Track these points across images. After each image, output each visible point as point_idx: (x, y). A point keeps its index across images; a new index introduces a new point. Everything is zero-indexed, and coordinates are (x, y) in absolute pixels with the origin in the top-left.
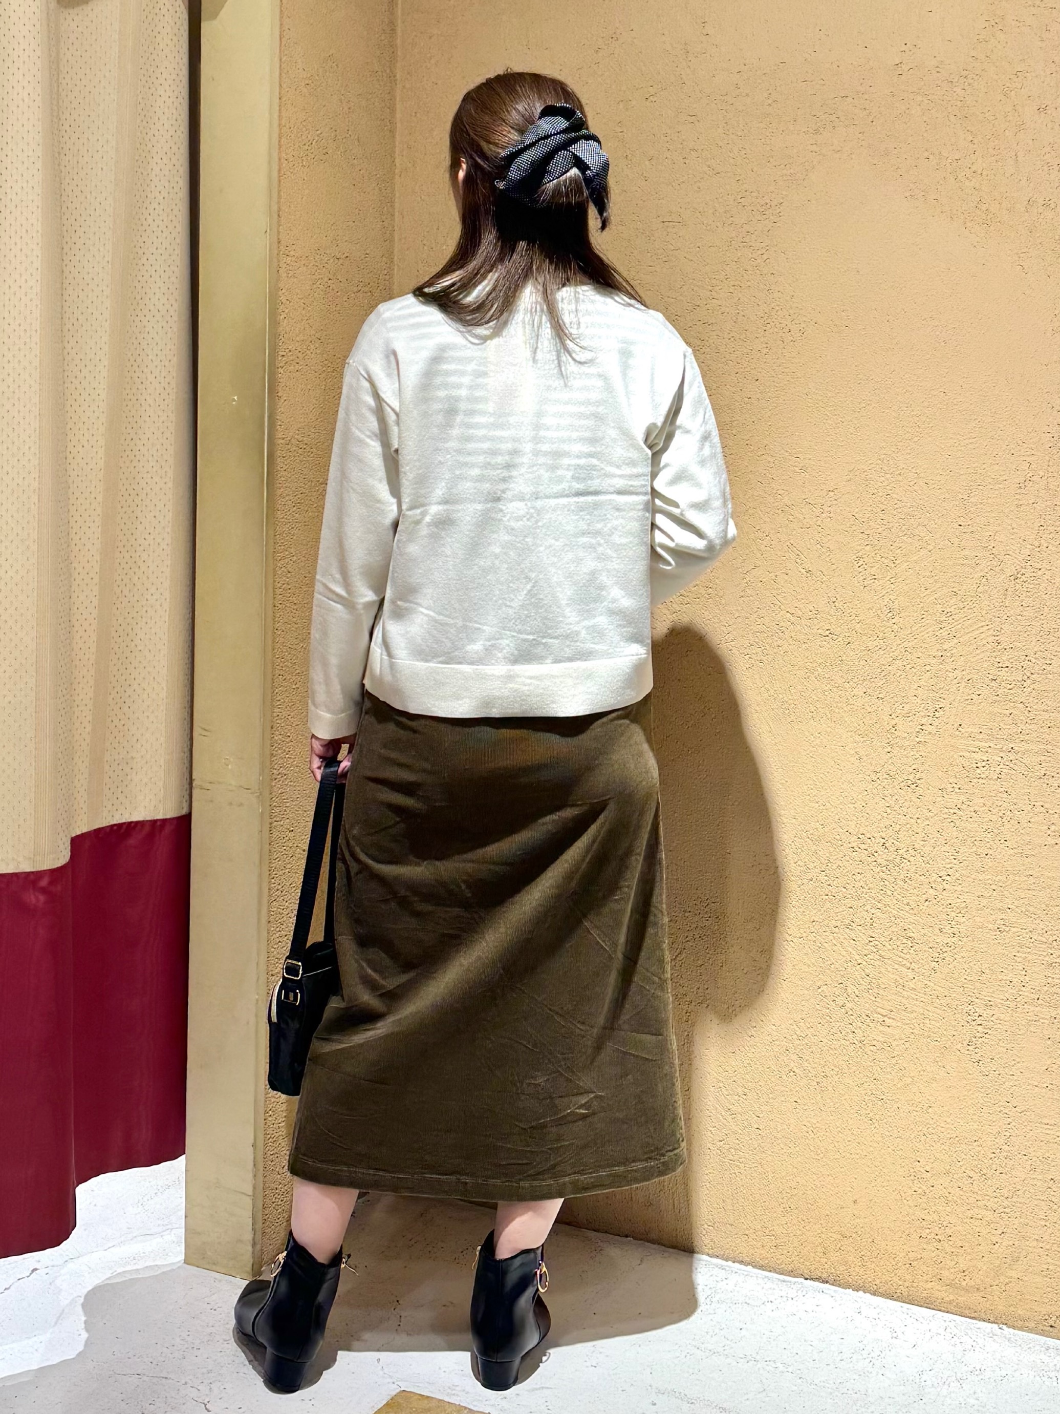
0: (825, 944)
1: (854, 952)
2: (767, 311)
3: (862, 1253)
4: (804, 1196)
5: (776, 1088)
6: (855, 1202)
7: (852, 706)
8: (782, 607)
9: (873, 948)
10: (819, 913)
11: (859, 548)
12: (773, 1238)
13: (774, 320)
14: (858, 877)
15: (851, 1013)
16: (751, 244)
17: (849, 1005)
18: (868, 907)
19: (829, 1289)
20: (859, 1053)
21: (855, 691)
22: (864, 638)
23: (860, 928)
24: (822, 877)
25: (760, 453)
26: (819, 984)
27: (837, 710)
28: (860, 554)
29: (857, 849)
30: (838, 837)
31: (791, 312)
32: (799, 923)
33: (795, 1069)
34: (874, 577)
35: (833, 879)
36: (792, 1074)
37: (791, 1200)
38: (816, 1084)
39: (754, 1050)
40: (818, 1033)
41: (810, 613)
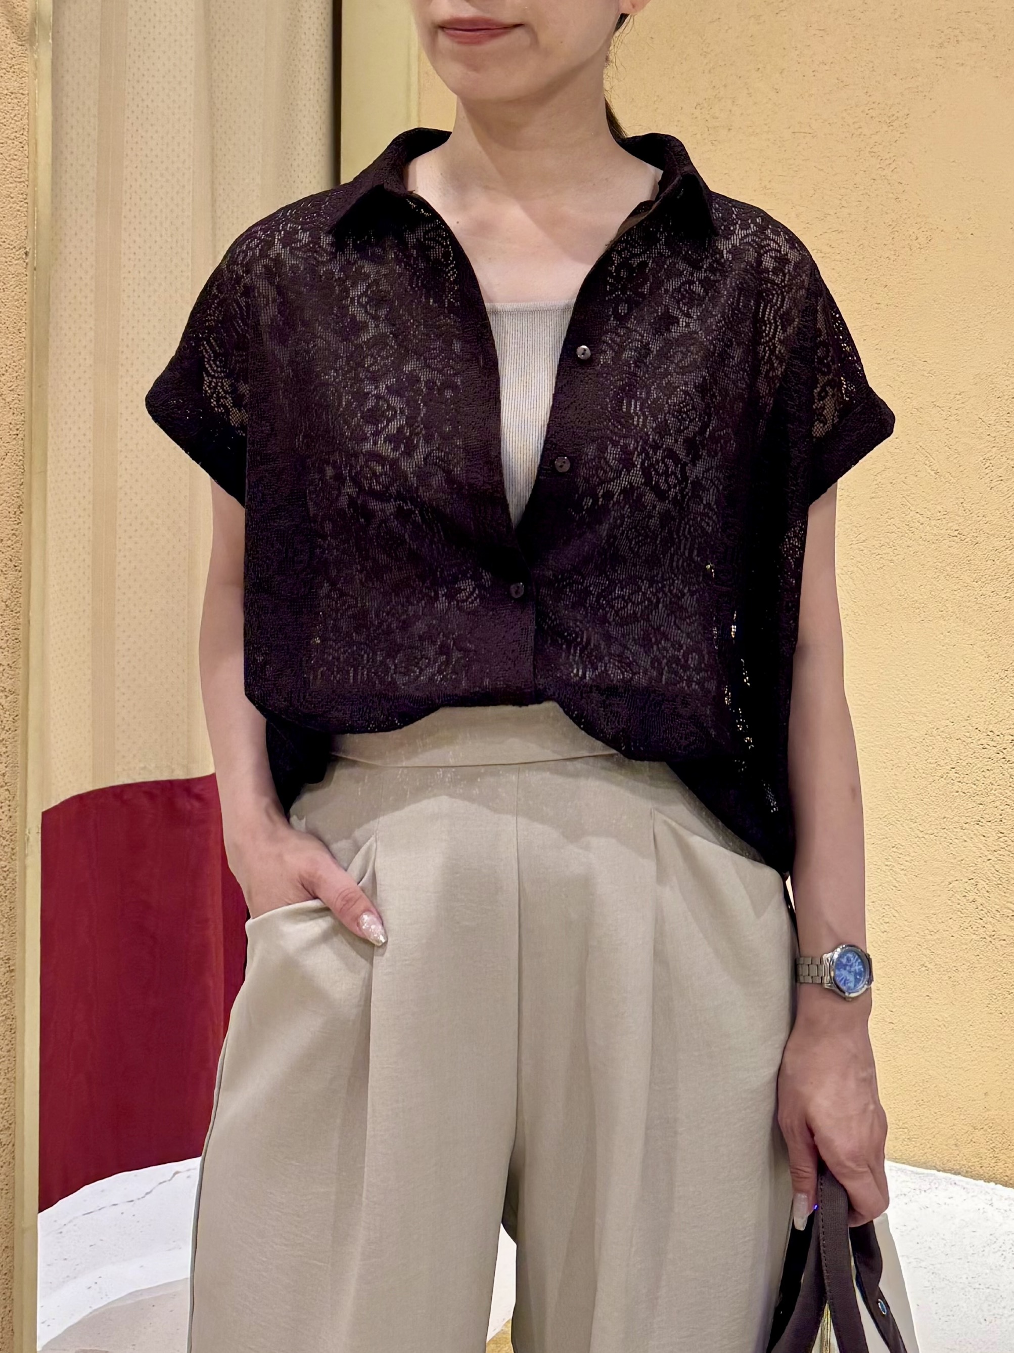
0: (956, 840)
1: (984, 848)
2: (895, 219)
3: (994, 1145)
4: (936, 1089)
5: (909, 982)
6: (986, 1094)
7: (980, 605)
8: (912, 508)
9: (1002, 844)
10: (949, 810)
11: (986, 450)
12: (906, 1130)
13: (901, 227)
14: (987, 774)
15: (981, 908)
16: (879, 154)
17: (980, 900)
18: (998, 803)
19: (962, 1181)
20: (989, 947)
21: (984, 591)
22: (992, 538)
23: (989, 824)
24: (952, 774)
25: (889, 358)
26: (950, 880)
27: (966, 610)
28: (988, 455)
29: (988, 747)
30: (968, 734)
31: (919, 220)
32: (930, 820)
33: (926, 965)
34: (1001, 478)
35: (962, 776)
36: (924, 969)
37: (924, 1093)
38: (946, 978)
39: (887, 946)
40: (950, 929)
41: (939, 514)
